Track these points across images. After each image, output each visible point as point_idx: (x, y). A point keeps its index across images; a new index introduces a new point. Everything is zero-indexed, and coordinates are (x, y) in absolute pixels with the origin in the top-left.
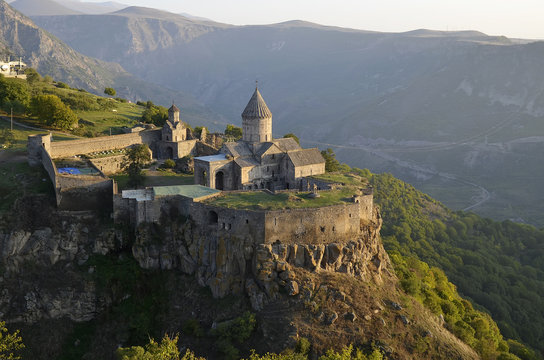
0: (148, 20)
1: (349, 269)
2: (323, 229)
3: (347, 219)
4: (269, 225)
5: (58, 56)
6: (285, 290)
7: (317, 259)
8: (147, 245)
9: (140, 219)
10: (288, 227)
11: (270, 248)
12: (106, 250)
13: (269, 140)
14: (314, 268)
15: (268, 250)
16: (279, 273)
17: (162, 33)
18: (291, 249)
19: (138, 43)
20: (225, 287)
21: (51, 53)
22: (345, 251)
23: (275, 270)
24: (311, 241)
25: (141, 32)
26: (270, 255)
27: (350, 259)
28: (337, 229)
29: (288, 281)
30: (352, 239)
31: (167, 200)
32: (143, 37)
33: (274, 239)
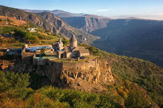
0: (90, 18)
1: (85, 79)
2: (78, 68)
3: (84, 66)
4: (63, 66)
5: (66, 27)
6: (66, 82)
7: (75, 75)
8: (39, 70)
9: (38, 64)
10: (68, 67)
11: (64, 72)
12: (31, 71)
13: (76, 47)
14: (75, 78)
15: (63, 72)
16: (65, 78)
17: (94, 21)
18: (69, 72)
19: (88, 24)
20: (53, 81)
21: (64, 27)
22: (83, 74)
23: (64, 77)
24: (74, 71)
25: (88, 21)
26: (63, 74)
27: (85, 76)
28: (82, 68)
29: (66, 80)
30: (86, 71)
31: (45, 60)
32: (89, 22)
33: (65, 70)
